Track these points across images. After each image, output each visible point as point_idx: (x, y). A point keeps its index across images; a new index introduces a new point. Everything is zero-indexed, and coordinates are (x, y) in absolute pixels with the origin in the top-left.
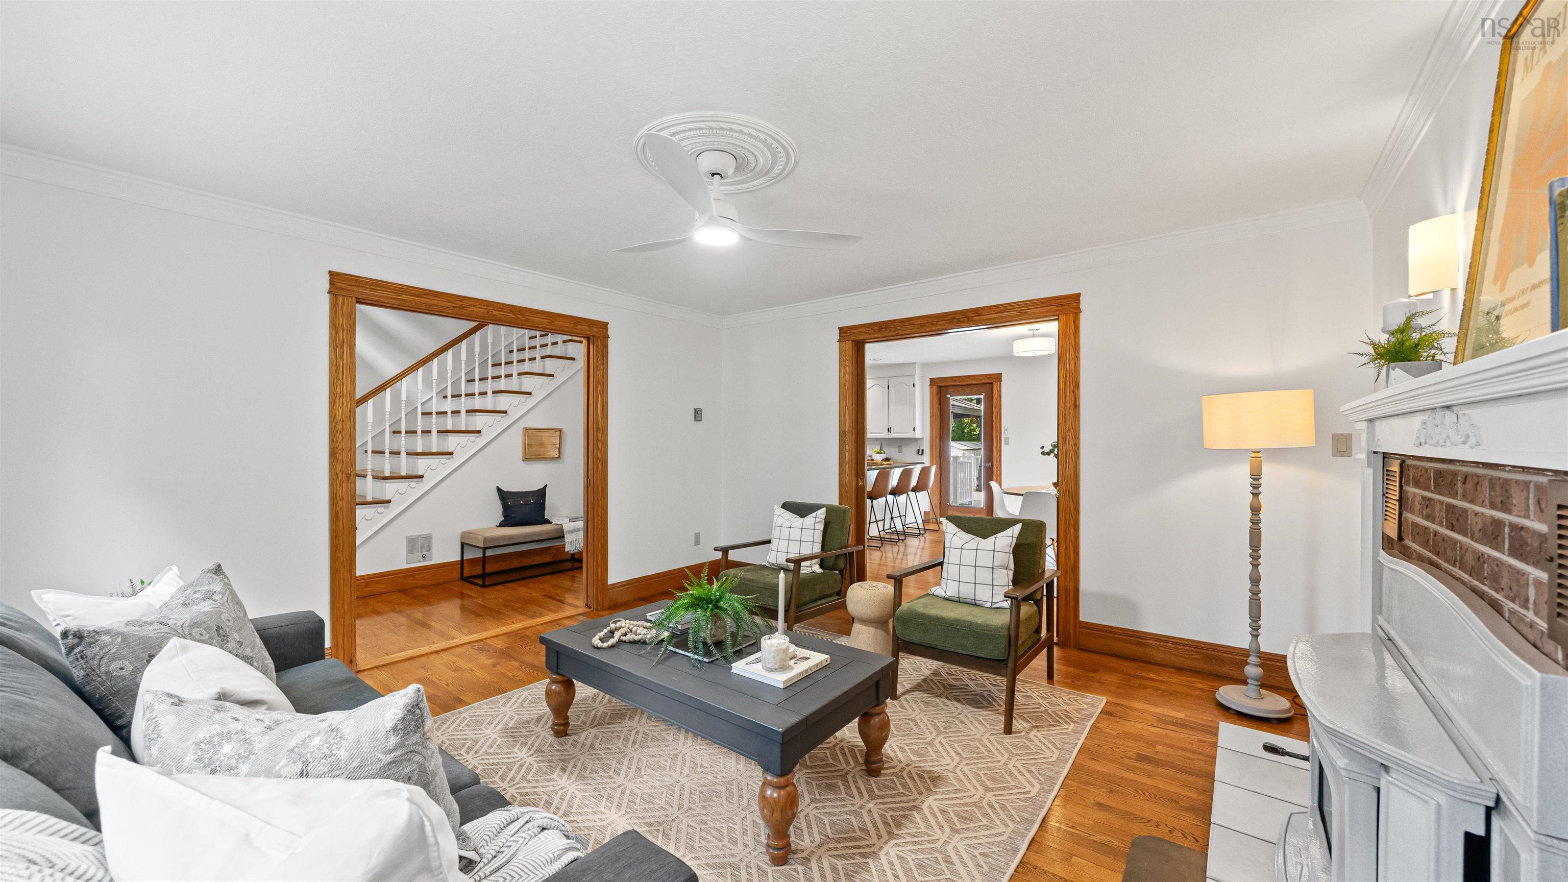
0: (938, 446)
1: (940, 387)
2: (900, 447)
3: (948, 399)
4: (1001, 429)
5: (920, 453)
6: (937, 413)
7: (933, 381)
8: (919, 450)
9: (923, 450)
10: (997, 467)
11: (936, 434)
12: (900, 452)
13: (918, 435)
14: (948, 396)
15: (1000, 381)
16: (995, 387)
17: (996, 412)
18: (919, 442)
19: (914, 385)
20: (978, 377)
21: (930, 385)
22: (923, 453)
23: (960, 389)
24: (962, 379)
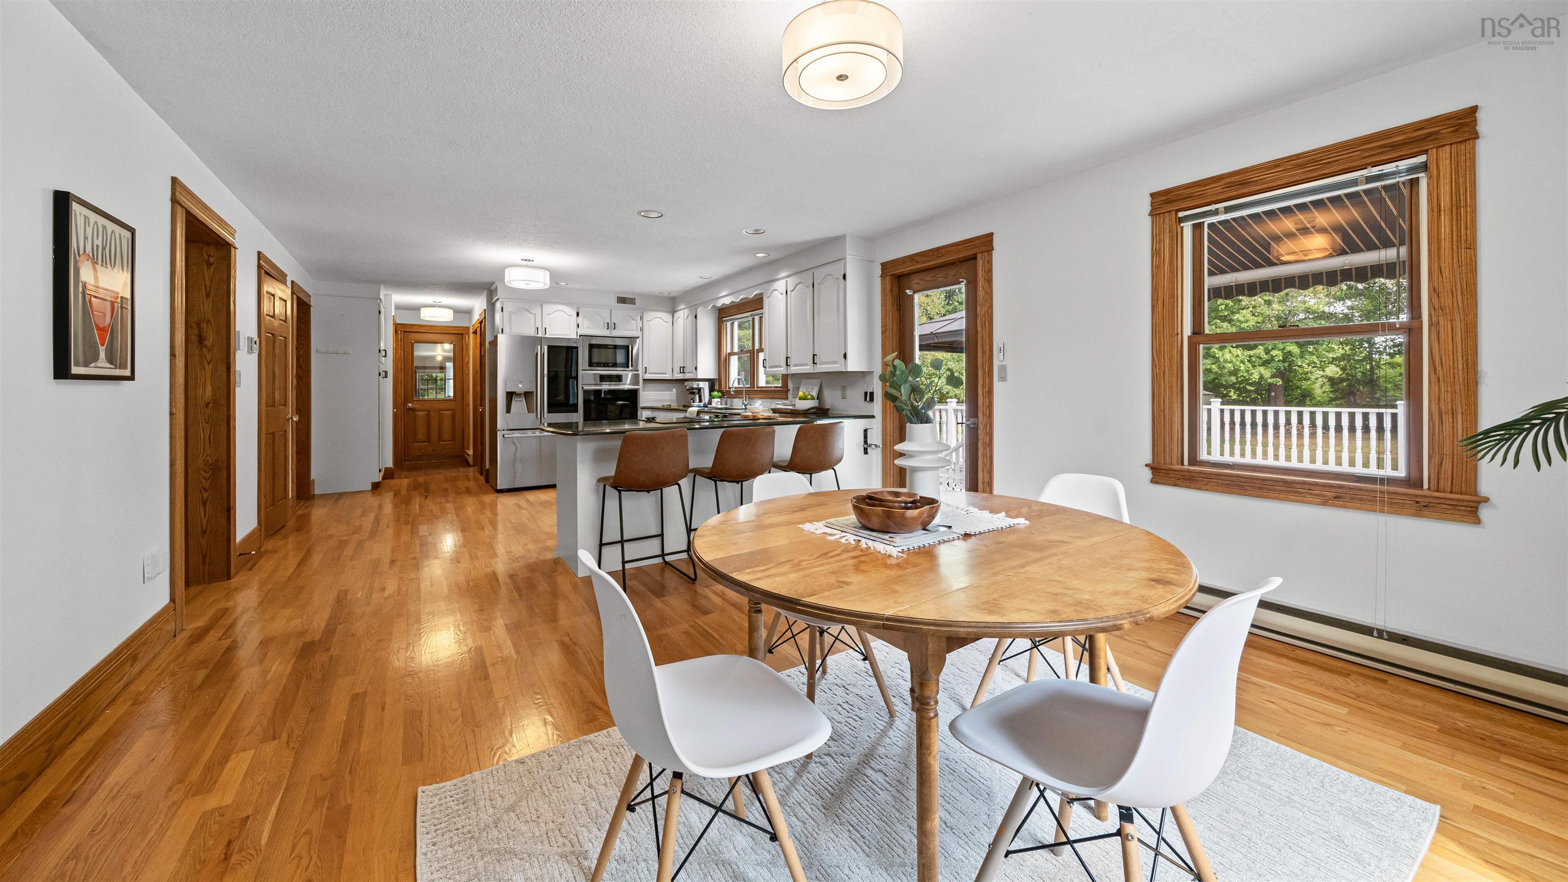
1: (897, 277)
3: (911, 299)
4: (991, 350)
5: (870, 399)
6: (893, 324)
7: (886, 268)
8: (864, 394)
9: (872, 394)
10: (985, 427)
12: (844, 397)
13: (854, 364)
14: (910, 292)
15: (992, 249)
16: (981, 262)
17: (982, 313)
18: (867, 378)
19: (844, 277)
20: (953, 248)
21: (881, 276)
22: (872, 399)
23: (928, 277)
24: (927, 256)
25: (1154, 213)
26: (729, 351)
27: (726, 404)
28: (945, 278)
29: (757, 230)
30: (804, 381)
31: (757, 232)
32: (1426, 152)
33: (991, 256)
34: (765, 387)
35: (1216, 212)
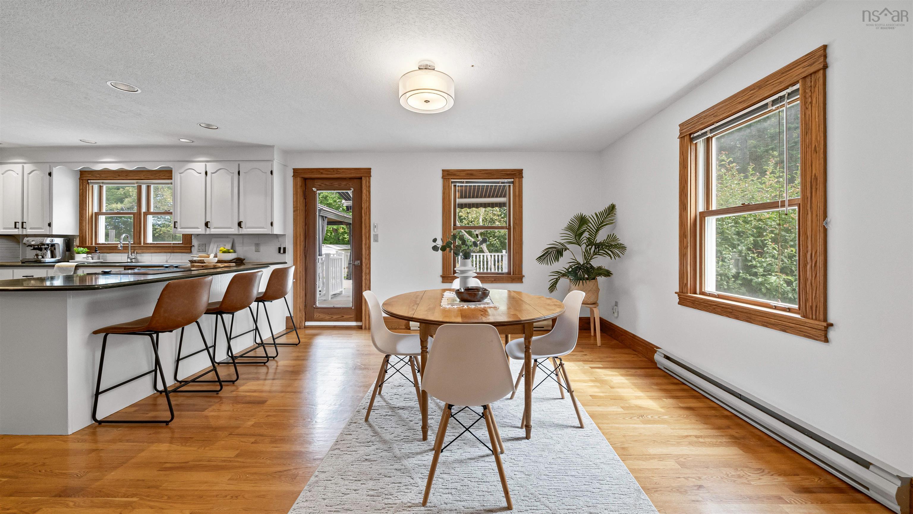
0: (303, 244)
1: (305, 179)
2: (257, 245)
3: (315, 193)
4: (370, 226)
5: (282, 251)
6: (301, 206)
7: (297, 172)
8: (280, 249)
9: (285, 249)
10: (366, 265)
11: (301, 231)
12: (257, 251)
13: (277, 230)
14: (314, 189)
15: (370, 176)
16: (364, 182)
17: (365, 207)
18: (280, 239)
19: (272, 173)
20: (347, 171)
21: (293, 176)
22: (284, 252)
23: (328, 183)
24: (329, 171)
25: (443, 177)
26: (96, 210)
27: (99, 259)
28: (339, 185)
29: (209, 125)
30: (213, 240)
31: (208, 127)
32: (513, 178)
33: (370, 179)
34: (151, 244)
35: (463, 182)
